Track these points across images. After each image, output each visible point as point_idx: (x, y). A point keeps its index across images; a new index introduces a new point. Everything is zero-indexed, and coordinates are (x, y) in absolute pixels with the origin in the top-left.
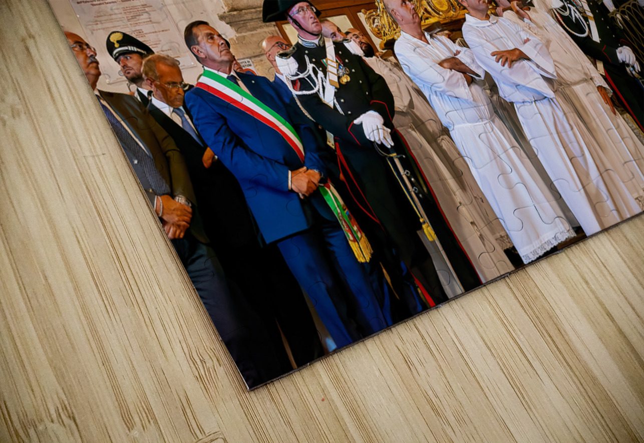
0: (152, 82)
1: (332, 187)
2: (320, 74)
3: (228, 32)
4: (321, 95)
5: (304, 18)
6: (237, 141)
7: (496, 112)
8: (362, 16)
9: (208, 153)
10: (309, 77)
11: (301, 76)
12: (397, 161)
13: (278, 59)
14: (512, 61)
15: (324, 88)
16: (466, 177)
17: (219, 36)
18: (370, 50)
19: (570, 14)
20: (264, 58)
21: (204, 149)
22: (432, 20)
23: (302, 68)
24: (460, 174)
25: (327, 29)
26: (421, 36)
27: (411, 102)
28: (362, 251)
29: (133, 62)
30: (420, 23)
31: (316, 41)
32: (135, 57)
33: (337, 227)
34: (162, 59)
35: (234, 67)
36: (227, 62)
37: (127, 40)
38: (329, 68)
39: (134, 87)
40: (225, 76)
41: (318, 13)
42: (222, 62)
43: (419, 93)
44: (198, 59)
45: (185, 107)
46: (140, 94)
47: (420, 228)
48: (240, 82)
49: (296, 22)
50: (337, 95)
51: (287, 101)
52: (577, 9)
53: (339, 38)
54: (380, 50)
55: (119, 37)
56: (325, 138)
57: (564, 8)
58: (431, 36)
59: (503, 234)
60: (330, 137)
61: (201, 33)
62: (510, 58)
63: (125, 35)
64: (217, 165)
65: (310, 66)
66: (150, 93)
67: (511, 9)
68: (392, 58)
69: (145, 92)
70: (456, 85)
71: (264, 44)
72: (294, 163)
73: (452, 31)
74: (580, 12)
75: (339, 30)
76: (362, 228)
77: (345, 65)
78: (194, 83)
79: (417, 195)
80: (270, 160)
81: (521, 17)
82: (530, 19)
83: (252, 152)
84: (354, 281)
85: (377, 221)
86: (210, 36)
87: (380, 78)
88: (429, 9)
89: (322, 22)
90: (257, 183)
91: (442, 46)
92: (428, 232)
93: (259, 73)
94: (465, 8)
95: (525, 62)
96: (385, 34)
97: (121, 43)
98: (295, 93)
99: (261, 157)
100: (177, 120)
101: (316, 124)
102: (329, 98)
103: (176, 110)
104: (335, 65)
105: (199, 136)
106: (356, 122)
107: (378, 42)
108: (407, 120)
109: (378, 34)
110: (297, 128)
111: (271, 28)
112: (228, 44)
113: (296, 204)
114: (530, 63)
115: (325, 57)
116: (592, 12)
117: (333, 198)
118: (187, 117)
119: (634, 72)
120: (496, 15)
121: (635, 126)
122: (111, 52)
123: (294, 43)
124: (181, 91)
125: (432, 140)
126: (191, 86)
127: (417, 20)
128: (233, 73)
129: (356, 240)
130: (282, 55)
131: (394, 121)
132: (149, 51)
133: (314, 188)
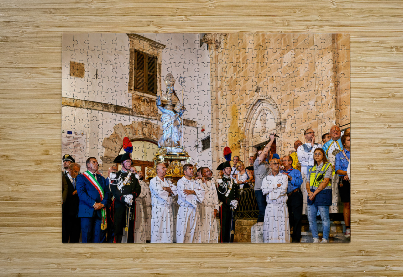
0: (71, 169)
1: (105, 210)
2: (122, 181)
3: (100, 162)
4: (118, 186)
5: (127, 164)
6: (85, 191)
7: (172, 206)
8: (146, 168)
9: (76, 191)
10: (118, 181)
11: (115, 180)
12: (130, 210)
13: (111, 174)
14: (189, 194)
15: (120, 184)
16: (148, 220)
17: (97, 163)
18: (142, 178)
19: (223, 186)
20: (107, 172)
21: (75, 190)
22: (170, 175)
23: (117, 177)
24: (147, 218)
25: (132, 169)
26: (163, 179)
27: (145, 196)
28: (104, 227)
29: (67, 163)
30: (165, 175)
31: (126, 172)
32: (69, 162)
33: (100, 219)
34: (77, 165)
35: (96, 172)
36: (95, 170)
37: (70, 157)
38: (126, 180)
39: (64, 170)
40: (92, 173)
41: (132, 164)
42: (94, 170)
43: (150, 194)
44: (87, 167)
45: (76, 178)
46: (65, 172)
47: (125, 227)
48: (96, 177)
49: (124, 165)
50: (123, 188)
51: (107, 185)
52: (227, 185)
53: (134, 173)
54: (145, 179)
55: (68, 156)
56: (112, 197)
57: (222, 183)
58: (166, 180)
59: (149, 236)
60: (114, 197)
61: (92, 160)
62: (189, 192)
63: (70, 155)
64: (76, 195)
65: (120, 178)
66: (68, 172)
67: (201, 179)
68: (148, 183)
69: (67, 172)
70: (164, 195)
71: (109, 168)
72: (98, 200)
73: (174, 180)
74: (227, 186)
75: (136, 170)
76: (107, 222)
77: (131, 180)
78: (82, 173)
79: (130, 219)
80: (92, 198)
81: (203, 182)
82: (206, 184)
83: (88, 195)
84: (96, 233)
85: (113, 222)
86: (94, 162)
87: (140, 187)
88: (171, 172)
89: (132, 167)
90: (85, 203)
91: (167, 183)
92: (127, 229)
93: (103, 176)
94: (184, 174)
95: (194, 196)
96: (151, 175)
97: (67, 157)
98: (110, 183)
99: (90, 197)
100: (72, 181)
101: (111, 193)
102: (120, 188)
103: (73, 179)
104: (128, 179)
105: (75, 187)
106: (124, 196)
107: (146, 177)
108: (141, 200)
109: (148, 175)
110: (105, 193)
111: (115, 164)
112: (98, 165)
113: (92, 210)
114: (195, 196)
115: (126, 176)
116: (232, 187)
117: (104, 213)
118: (75, 182)
119: (233, 209)
120: (194, 179)
121: (219, 223)
122: (63, 159)
123: (119, 170)
124: (77, 174)
125: (145, 207)
126: (81, 174)
127: (164, 174)
128: (95, 174)
129: (104, 224)
130: (113, 173)
131: (136, 199)
132: (74, 161)
133: (100, 208)
